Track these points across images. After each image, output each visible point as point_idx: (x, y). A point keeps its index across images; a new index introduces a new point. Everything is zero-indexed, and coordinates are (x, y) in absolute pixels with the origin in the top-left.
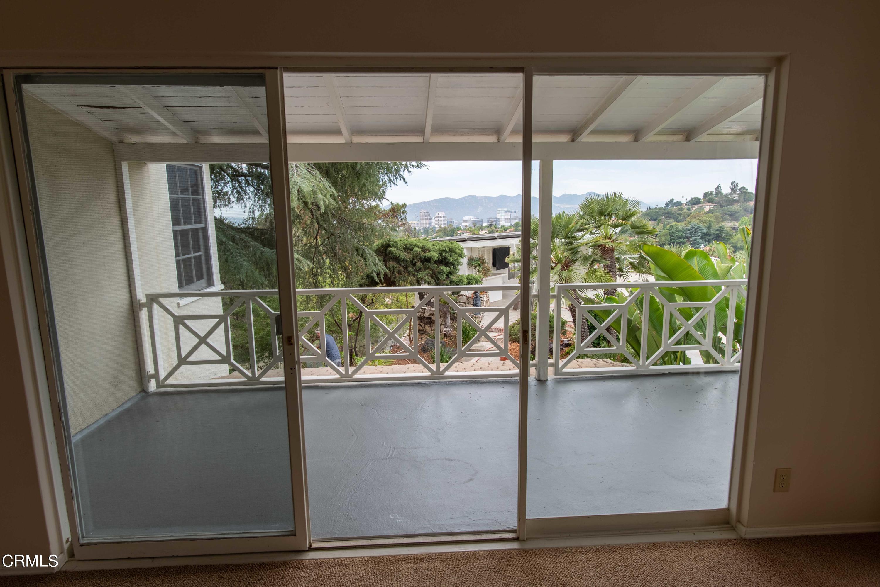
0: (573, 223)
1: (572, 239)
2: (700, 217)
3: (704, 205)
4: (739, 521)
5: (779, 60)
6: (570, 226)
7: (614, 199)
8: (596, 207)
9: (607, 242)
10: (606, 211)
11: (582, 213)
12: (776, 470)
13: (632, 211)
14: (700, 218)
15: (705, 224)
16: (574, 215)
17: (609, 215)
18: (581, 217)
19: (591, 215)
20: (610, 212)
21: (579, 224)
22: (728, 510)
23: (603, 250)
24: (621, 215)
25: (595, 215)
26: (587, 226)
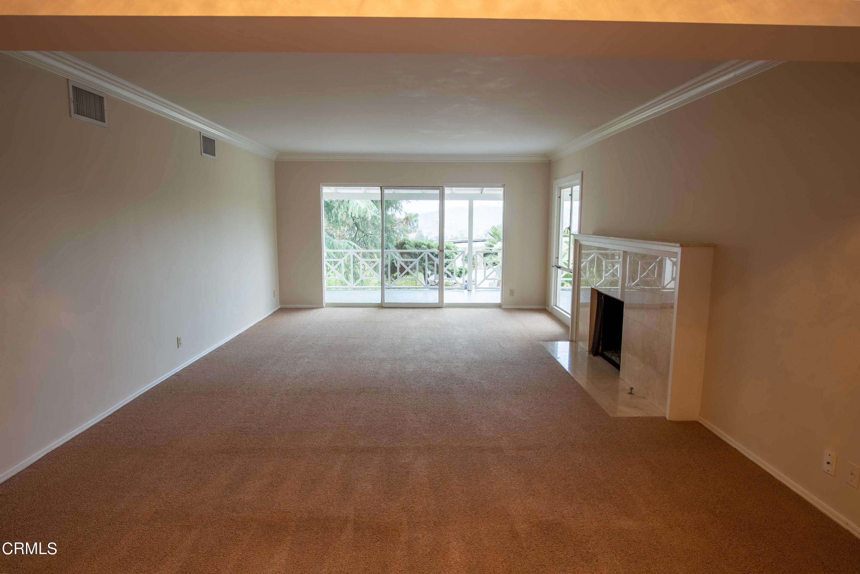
4: (502, 305)
5: (504, 185)
12: (510, 290)
22: (501, 303)
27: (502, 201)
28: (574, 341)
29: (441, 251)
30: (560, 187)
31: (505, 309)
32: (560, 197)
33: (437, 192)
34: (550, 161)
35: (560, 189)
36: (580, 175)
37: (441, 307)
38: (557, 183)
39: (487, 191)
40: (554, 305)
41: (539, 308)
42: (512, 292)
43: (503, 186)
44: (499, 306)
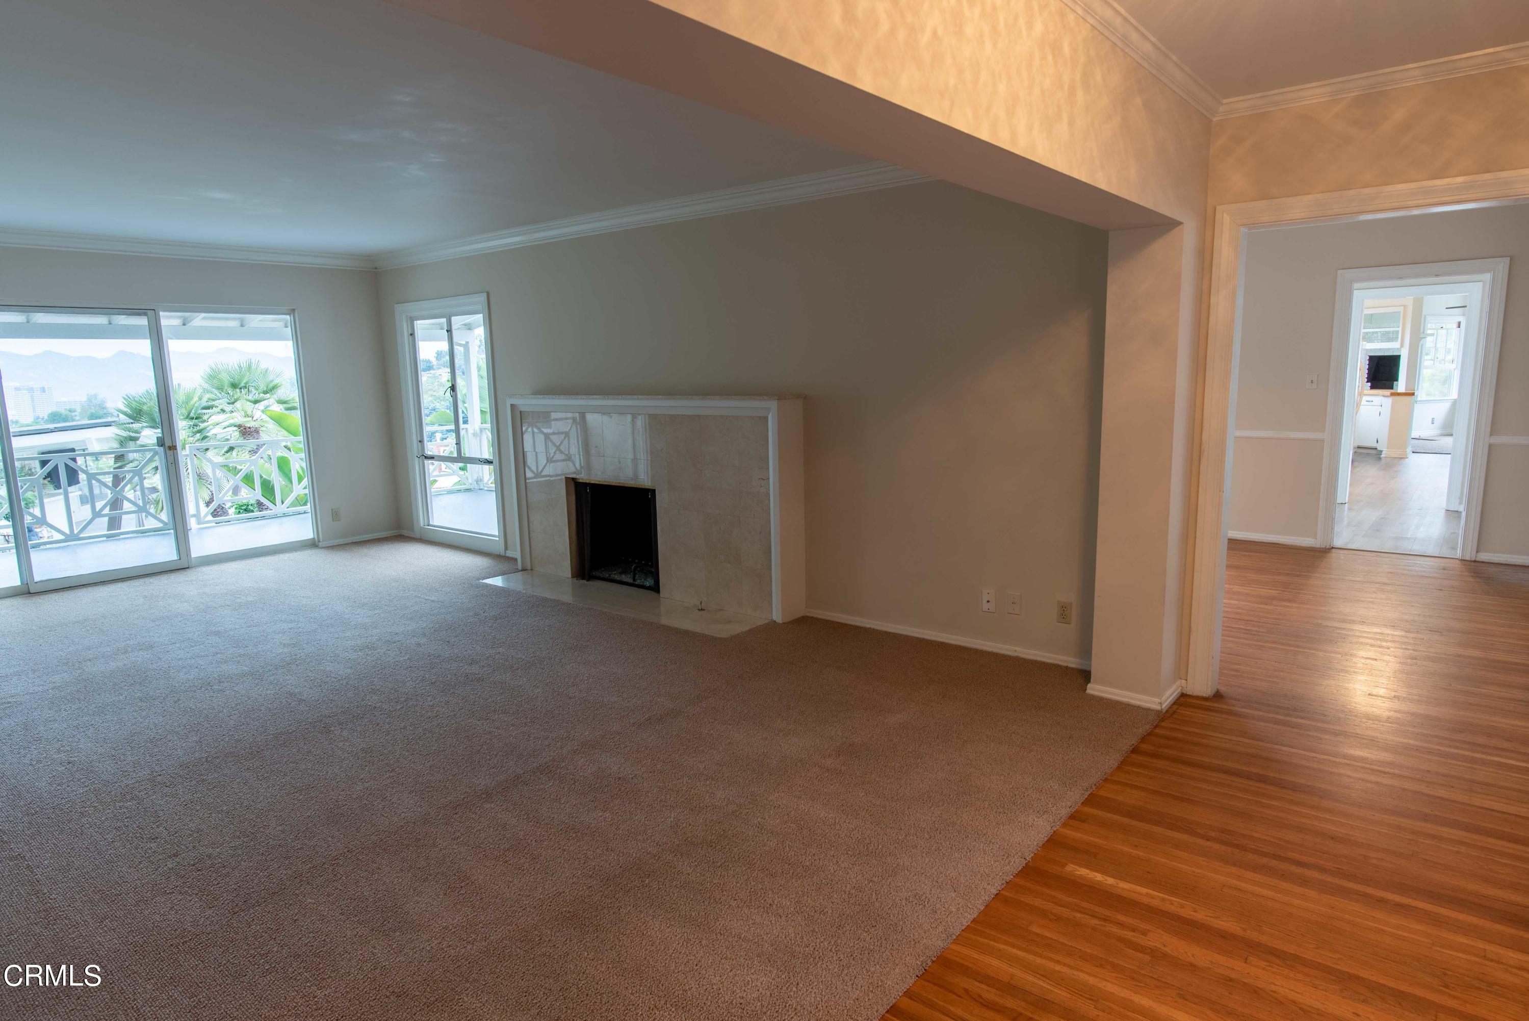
0: (196, 399)
1: (197, 421)
2: (434, 391)
3: (440, 370)
4: (319, 541)
5: (293, 310)
6: (192, 403)
7: (250, 367)
8: (226, 379)
9: (248, 421)
10: (240, 384)
11: (206, 386)
12: (332, 510)
13: (276, 382)
14: (434, 394)
15: (443, 403)
16: (195, 389)
17: (245, 387)
18: (206, 391)
19: (220, 389)
20: (246, 383)
21: (205, 399)
22: (314, 538)
23: (244, 432)
24: (263, 387)
25: (226, 387)
26: (214, 403)
27: (291, 342)
28: (530, 568)
29: (170, 448)
30: (411, 317)
31: (327, 547)
32: (412, 334)
33: (143, 321)
34: (376, 268)
35: (412, 320)
36: (482, 298)
37: (188, 568)
38: (401, 311)
39: (256, 321)
40: (426, 524)
41: (389, 535)
42: (336, 515)
43: (292, 312)
44: (312, 544)
